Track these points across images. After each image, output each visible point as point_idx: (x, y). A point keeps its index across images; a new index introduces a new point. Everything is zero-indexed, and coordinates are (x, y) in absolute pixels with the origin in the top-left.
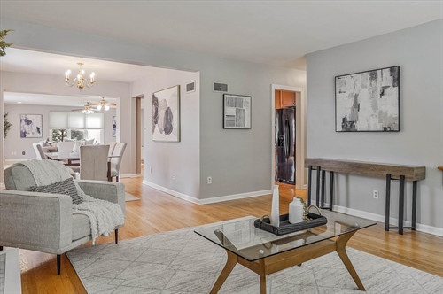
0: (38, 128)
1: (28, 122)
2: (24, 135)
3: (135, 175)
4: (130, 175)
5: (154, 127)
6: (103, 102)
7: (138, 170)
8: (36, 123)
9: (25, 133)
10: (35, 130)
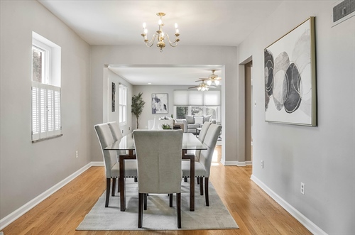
0: (165, 106)
1: (158, 100)
2: (154, 111)
3: (243, 164)
4: (236, 163)
5: (267, 100)
6: (213, 77)
7: (247, 156)
8: (164, 100)
9: (155, 109)
10: (162, 107)
